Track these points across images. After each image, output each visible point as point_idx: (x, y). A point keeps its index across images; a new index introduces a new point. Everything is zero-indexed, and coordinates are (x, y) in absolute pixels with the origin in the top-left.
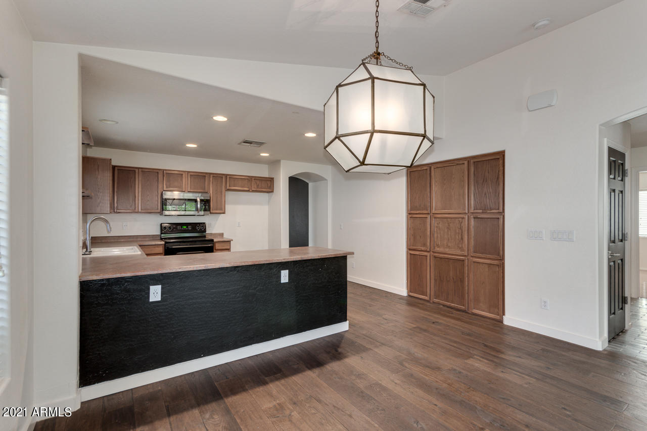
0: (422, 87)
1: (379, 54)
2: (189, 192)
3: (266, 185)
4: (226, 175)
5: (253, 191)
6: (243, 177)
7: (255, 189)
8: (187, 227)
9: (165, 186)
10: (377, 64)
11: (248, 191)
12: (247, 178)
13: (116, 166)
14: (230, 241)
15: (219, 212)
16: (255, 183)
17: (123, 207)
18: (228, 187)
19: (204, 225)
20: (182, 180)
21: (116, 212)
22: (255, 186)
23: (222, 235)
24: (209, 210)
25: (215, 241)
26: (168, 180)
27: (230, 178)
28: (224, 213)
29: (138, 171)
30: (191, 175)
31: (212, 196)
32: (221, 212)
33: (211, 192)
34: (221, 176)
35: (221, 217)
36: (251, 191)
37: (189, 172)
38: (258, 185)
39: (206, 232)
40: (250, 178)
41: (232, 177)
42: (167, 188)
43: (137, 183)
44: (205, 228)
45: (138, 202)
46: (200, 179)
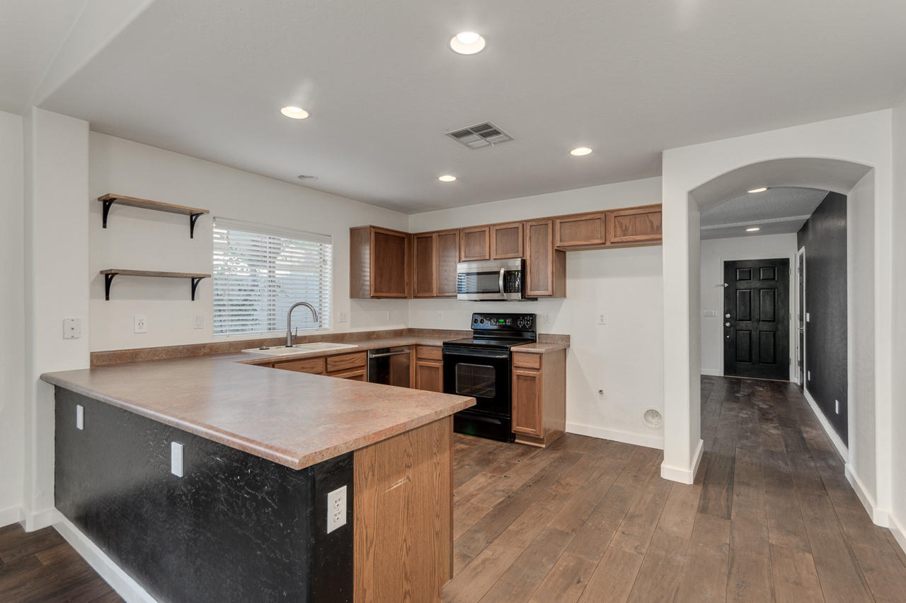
2: (494, 259)
3: (645, 225)
4: (553, 220)
5: (615, 245)
6: (589, 217)
7: (616, 240)
8: (505, 321)
9: (463, 254)
11: (602, 245)
12: (598, 216)
13: (414, 235)
14: (540, 355)
15: (550, 293)
16: (618, 226)
17: (424, 289)
18: (558, 244)
19: (532, 317)
20: (484, 240)
21: (415, 297)
22: (619, 232)
23: (568, 337)
24: (523, 288)
25: (513, 349)
26: (467, 245)
27: (561, 223)
28: (565, 296)
29: (434, 236)
30: (497, 230)
31: (528, 263)
32: (559, 292)
33: (527, 257)
34: (544, 222)
35: (566, 303)
36: (608, 244)
37: (494, 225)
38: (627, 229)
39: (534, 332)
40: (605, 216)
41: (565, 220)
42: (466, 257)
43: (434, 254)
44: (534, 321)
45: (435, 283)
46: (510, 235)
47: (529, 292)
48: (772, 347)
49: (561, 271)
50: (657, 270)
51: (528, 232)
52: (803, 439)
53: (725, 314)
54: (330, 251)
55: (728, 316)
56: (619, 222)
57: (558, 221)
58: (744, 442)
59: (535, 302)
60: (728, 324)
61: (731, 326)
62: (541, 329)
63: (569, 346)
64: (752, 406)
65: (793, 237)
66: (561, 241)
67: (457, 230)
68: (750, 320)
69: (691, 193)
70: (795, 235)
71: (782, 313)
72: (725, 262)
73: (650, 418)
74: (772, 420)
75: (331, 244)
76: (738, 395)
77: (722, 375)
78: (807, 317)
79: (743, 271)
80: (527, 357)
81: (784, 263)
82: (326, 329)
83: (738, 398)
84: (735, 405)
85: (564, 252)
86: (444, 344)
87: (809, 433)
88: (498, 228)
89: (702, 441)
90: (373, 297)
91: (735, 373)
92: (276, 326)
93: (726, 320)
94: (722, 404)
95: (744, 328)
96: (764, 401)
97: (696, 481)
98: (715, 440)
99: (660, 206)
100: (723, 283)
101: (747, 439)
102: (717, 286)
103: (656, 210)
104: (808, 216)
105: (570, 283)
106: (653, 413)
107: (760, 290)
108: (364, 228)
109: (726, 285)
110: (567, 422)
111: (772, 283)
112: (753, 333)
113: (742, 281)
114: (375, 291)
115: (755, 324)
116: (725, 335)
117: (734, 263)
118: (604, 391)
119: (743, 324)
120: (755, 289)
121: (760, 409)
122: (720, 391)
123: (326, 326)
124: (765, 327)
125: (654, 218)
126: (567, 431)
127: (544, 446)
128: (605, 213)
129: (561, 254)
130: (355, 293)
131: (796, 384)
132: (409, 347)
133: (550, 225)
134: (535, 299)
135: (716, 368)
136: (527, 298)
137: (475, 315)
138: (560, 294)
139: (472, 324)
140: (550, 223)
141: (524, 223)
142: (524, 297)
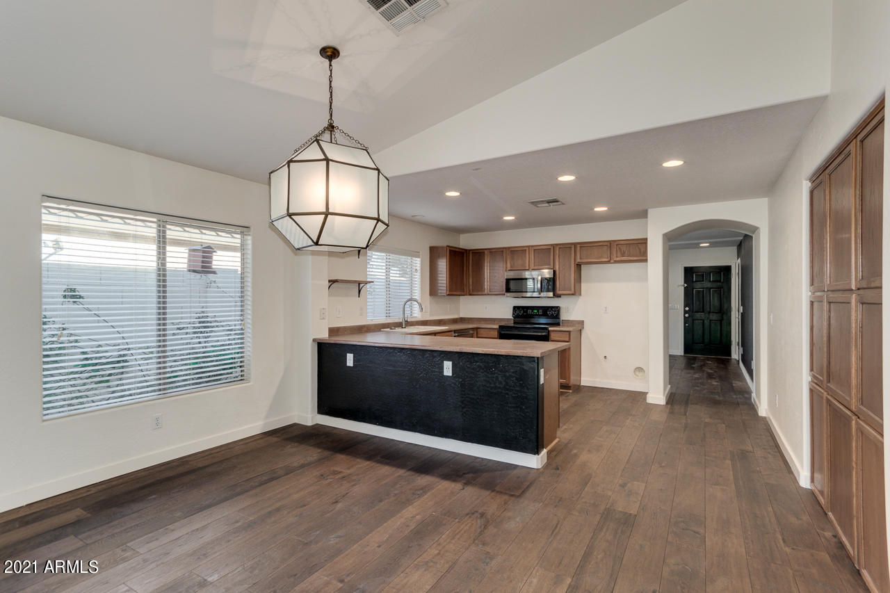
1: (333, 127)
2: (533, 269)
3: (636, 250)
4: (575, 244)
5: (616, 262)
7: (618, 259)
8: (538, 312)
9: (509, 265)
10: (331, 142)
11: (609, 262)
12: (606, 244)
13: (470, 250)
14: (569, 332)
15: (573, 293)
16: (618, 250)
17: (476, 289)
18: (578, 260)
19: (557, 309)
20: (525, 257)
21: (470, 295)
22: (619, 254)
23: (582, 322)
24: (554, 290)
25: (550, 329)
26: (512, 259)
27: (581, 247)
28: (580, 295)
29: (486, 252)
30: (535, 250)
31: (557, 273)
32: (576, 292)
33: (557, 267)
34: (569, 246)
35: (581, 298)
36: (612, 261)
37: (532, 246)
38: (624, 253)
39: (559, 318)
40: (610, 244)
41: (583, 245)
42: (511, 267)
43: (486, 264)
44: (559, 311)
45: (486, 285)
46: (544, 253)
47: (559, 292)
48: (719, 332)
49: (579, 279)
50: (644, 278)
51: (557, 252)
52: (733, 386)
53: (685, 307)
54: (419, 263)
55: (687, 309)
56: (620, 248)
57: (579, 246)
58: (697, 388)
59: (560, 299)
60: (687, 315)
61: (689, 316)
62: (564, 316)
63: (583, 328)
64: (703, 371)
65: (735, 249)
66: (580, 259)
67: (504, 248)
68: (703, 312)
69: (665, 236)
70: (736, 247)
71: (726, 306)
72: (685, 268)
73: (637, 373)
74: (715, 378)
75: (419, 257)
76: (694, 366)
77: (683, 354)
78: (741, 308)
79: (699, 275)
80: (560, 334)
81: (727, 269)
82: (414, 317)
83: (694, 367)
84: (691, 371)
85: (580, 265)
86: (500, 326)
87: (737, 384)
88: (535, 248)
89: (669, 386)
90: (448, 295)
91: (692, 353)
92: (391, 315)
93: (685, 312)
94: (682, 371)
95: (699, 318)
96: (711, 369)
97: (667, 403)
98: (677, 388)
99: (647, 239)
100: (683, 283)
101: (698, 387)
102: (679, 286)
103: (644, 242)
104: (741, 238)
105: (584, 286)
106: (640, 369)
107: (710, 289)
108: (442, 247)
109: (686, 285)
110: (582, 378)
111: (719, 284)
112: (705, 321)
113: (698, 283)
114: (450, 291)
115: (707, 315)
116: (685, 323)
117: (691, 268)
118: (607, 357)
119: (698, 315)
120: (707, 288)
121: (708, 373)
122: (682, 363)
123: (415, 315)
124: (714, 317)
125: (641, 247)
126: (582, 384)
127: (571, 391)
128: (610, 242)
129: (579, 266)
130: (433, 291)
131: (736, 359)
132: (472, 329)
133: (573, 249)
134: (559, 296)
135: (679, 350)
136: (556, 296)
137: (515, 308)
138: (577, 293)
139: (513, 314)
140: (573, 246)
141: (554, 246)
142: (554, 295)
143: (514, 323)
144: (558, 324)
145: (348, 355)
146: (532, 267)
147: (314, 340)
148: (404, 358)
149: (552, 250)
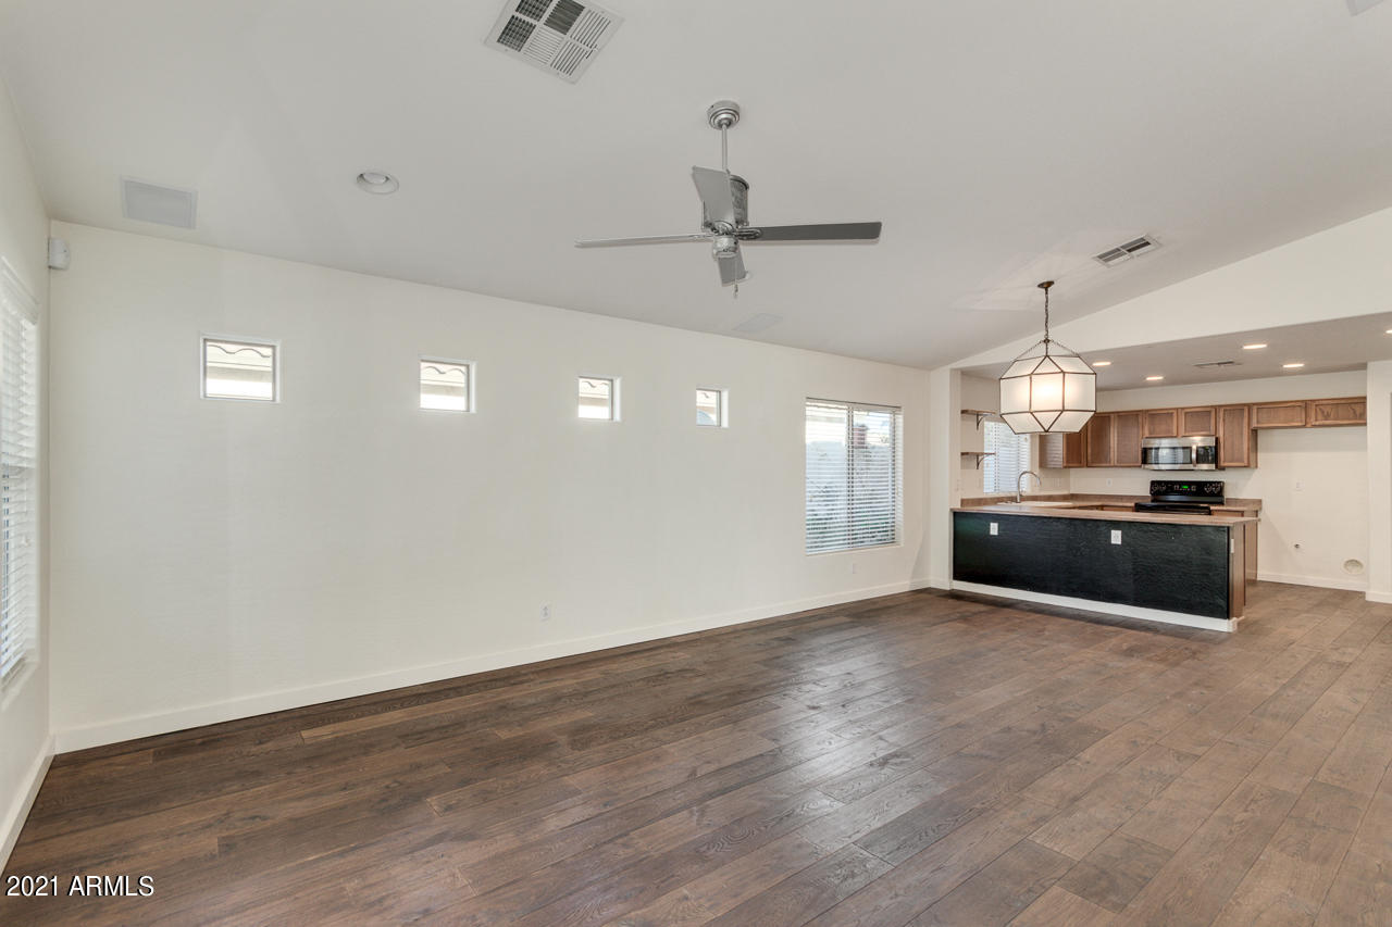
0: (1033, 377)
2: (1183, 436)
3: (1347, 412)
4: (1250, 406)
5: (1315, 427)
6: (1289, 404)
7: (1317, 423)
8: (1190, 488)
9: (1145, 432)
11: (1304, 426)
12: (1299, 404)
14: (1242, 512)
15: (1246, 463)
16: (1319, 412)
17: (1098, 460)
18: (1254, 425)
19: (1220, 485)
20: (1172, 421)
21: (1089, 467)
22: (1320, 416)
23: (1260, 501)
24: (1216, 460)
25: (1212, 508)
26: (1154, 423)
27: (1258, 408)
28: (1257, 467)
29: (1112, 416)
30: (1186, 413)
31: (1221, 440)
32: (1250, 465)
33: (1221, 434)
34: (1240, 408)
35: (1257, 472)
36: (1309, 425)
37: (1183, 409)
38: (1329, 415)
39: (1222, 496)
40: (1306, 405)
41: (1261, 406)
42: (1150, 433)
43: (1112, 429)
44: (1222, 489)
45: (1114, 454)
46: (1201, 417)
47: (1222, 464)
49: (1254, 447)
50: (1361, 447)
51: (1221, 414)
56: (1321, 409)
57: (1255, 407)
59: (1224, 472)
62: (1228, 494)
63: (1261, 508)
66: (1258, 422)
67: (1139, 411)
73: (1351, 567)
85: (1257, 431)
86: (1136, 504)
88: (1187, 411)
90: (1065, 467)
99: (1365, 398)
103: (1361, 401)
105: (1261, 456)
106: (1354, 563)
110: (1259, 572)
114: (1067, 462)
118: (1300, 545)
125: (1356, 407)
126: (1258, 578)
128: (1305, 402)
129: (1255, 432)
130: (1043, 463)
133: (1246, 411)
134: (1223, 469)
136: (1219, 468)
137: (1153, 483)
138: (1253, 465)
139: (1151, 490)
140: (1246, 409)
141: (1216, 408)
142: (1217, 467)
143: (1152, 501)
144: (1222, 503)
145: (992, 524)
146: (1182, 432)
147: (951, 510)
148: (1061, 527)
149: (1213, 414)
